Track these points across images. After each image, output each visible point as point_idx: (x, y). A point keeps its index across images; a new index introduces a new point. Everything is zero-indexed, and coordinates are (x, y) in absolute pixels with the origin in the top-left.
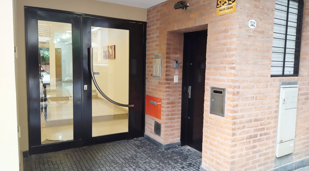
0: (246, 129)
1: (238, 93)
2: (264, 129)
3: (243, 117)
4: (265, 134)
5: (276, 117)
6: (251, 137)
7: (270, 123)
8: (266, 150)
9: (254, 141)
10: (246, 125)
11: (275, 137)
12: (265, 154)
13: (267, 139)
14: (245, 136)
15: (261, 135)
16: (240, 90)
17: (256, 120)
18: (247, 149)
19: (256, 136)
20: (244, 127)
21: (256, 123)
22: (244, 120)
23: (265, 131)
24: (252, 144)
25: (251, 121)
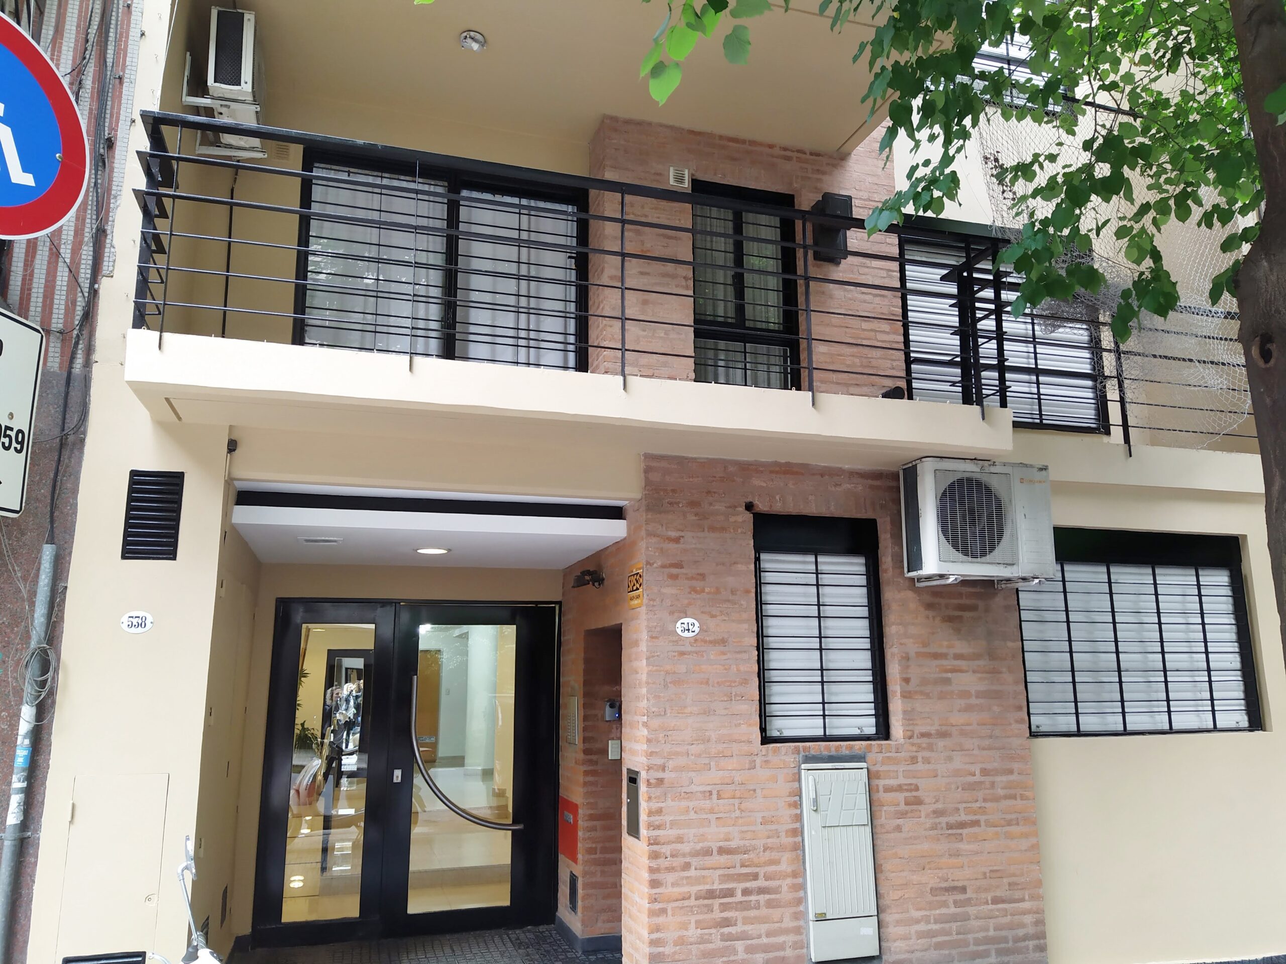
0: (692, 873)
1: (660, 781)
2: (755, 877)
3: (680, 840)
4: (761, 891)
5: (799, 848)
6: (711, 895)
7: (776, 862)
8: (768, 935)
9: (724, 907)
10: (694, 861)
11: (800, 901)
12: (766, 949)
13: (770, 904)
14: (694, 889)
15: (746, 892)
16: (667, 775)
17: (722, 851)
18: (699, 924)
19: (730, 893)
20: (687, 866)
21: (724, 859)
22: (685, 848)
23: (761, 883)
24: (717, 915)
25: (708, 852)
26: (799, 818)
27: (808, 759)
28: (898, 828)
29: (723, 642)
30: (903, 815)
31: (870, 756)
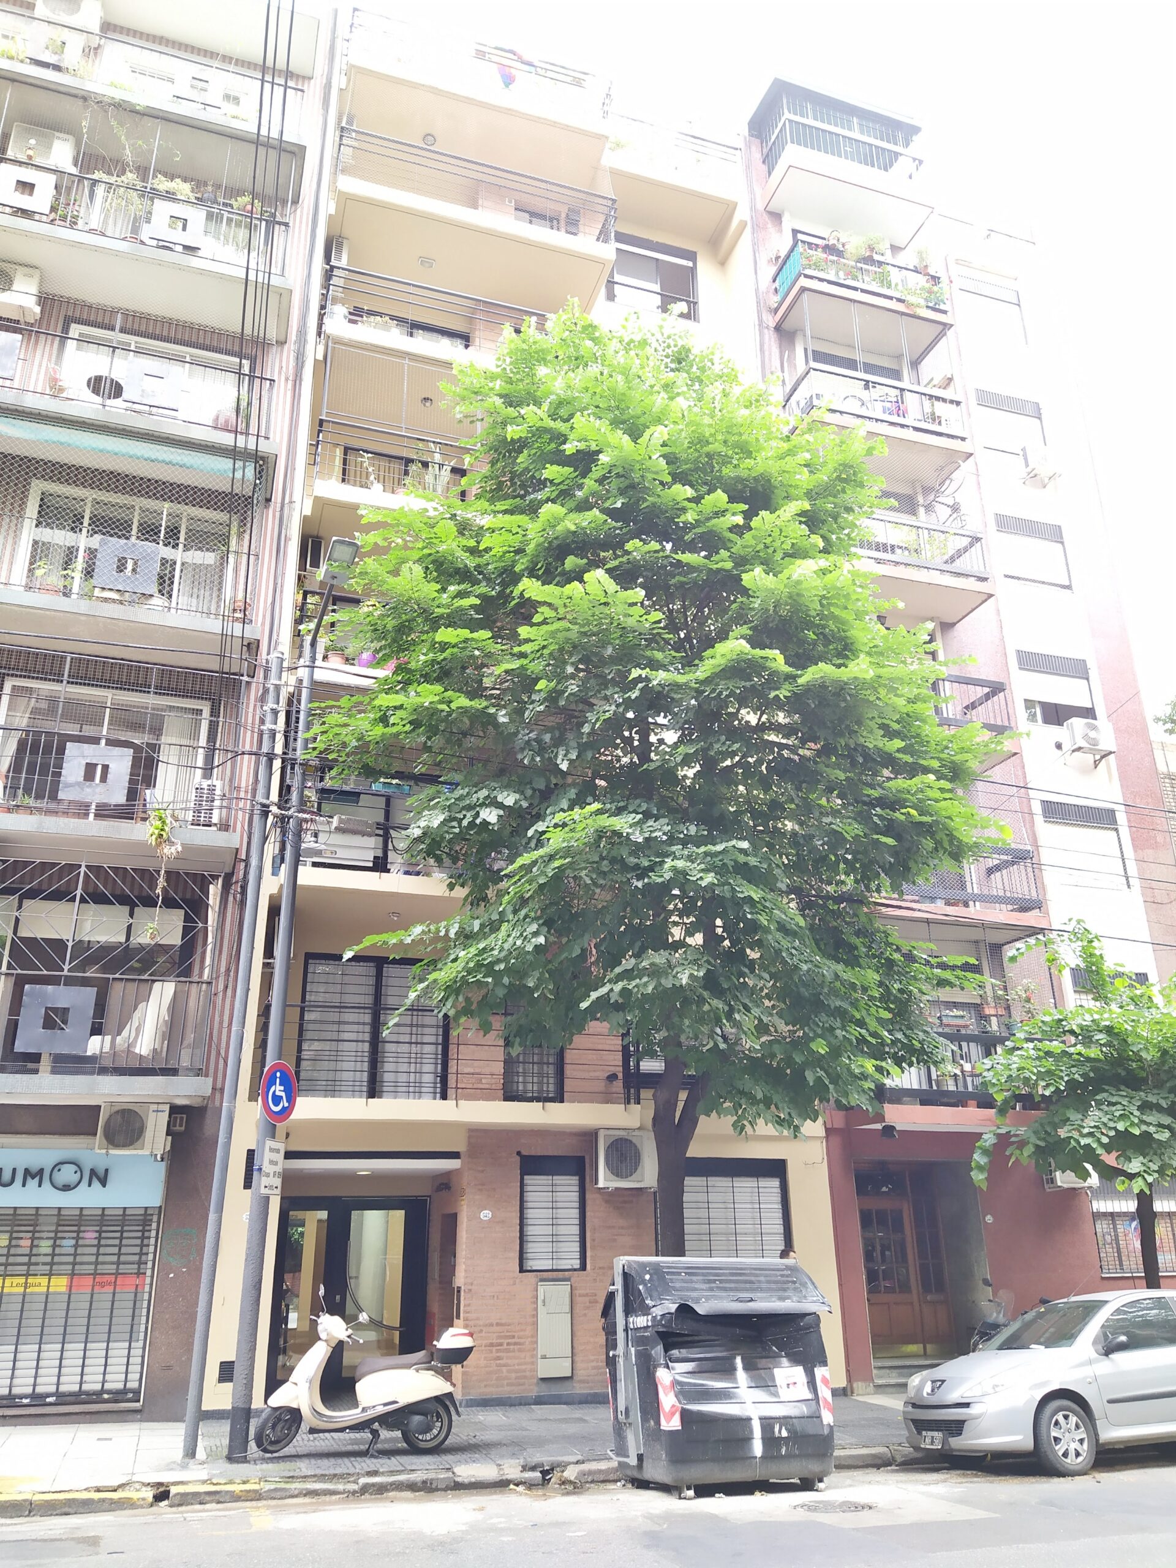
0: (483, 1334)
1: (470, 1290)
2: (513, 1337)
3: (478, 1319)
4: (515, 1344)
5: (536, 1324)
6: (492, 1345)
7: (525, 1330)
8: (518, 1365)
9: (498, 1351)
10: (484, 1329)
11: (535, 1349)
12: (516, 1371)
13: (520, 1350)
14: (484, 1342)
15: (508, 1344)
16: (473, 1288)
17: (498, 1324)
18: (485, 1358)
19: (501, 1344)
20: (481, 1331)
21: (499, 1329)
22: (481, 1323)
23: (516, 1340)
24: (495, 1355)
25: (491, 1325)
26: (536, 1309)
27: (542, 1280)
28: (585, 1315)
29: (503, 1222)
30: (588, 1308)
31: (573, 1280)
